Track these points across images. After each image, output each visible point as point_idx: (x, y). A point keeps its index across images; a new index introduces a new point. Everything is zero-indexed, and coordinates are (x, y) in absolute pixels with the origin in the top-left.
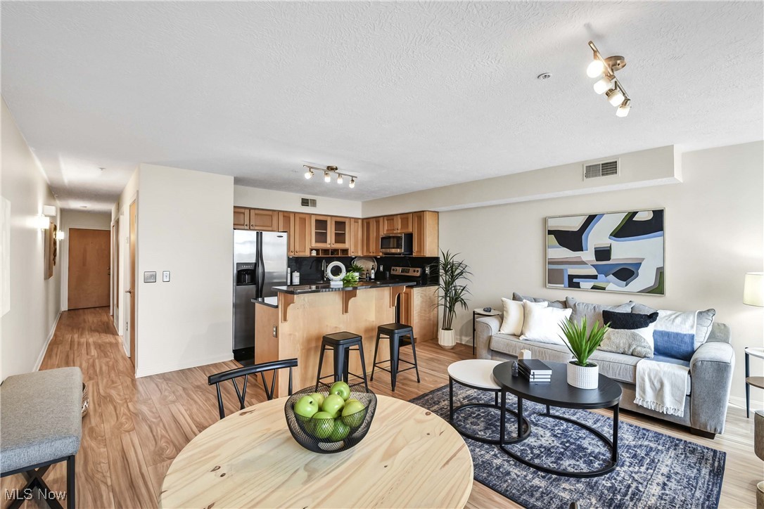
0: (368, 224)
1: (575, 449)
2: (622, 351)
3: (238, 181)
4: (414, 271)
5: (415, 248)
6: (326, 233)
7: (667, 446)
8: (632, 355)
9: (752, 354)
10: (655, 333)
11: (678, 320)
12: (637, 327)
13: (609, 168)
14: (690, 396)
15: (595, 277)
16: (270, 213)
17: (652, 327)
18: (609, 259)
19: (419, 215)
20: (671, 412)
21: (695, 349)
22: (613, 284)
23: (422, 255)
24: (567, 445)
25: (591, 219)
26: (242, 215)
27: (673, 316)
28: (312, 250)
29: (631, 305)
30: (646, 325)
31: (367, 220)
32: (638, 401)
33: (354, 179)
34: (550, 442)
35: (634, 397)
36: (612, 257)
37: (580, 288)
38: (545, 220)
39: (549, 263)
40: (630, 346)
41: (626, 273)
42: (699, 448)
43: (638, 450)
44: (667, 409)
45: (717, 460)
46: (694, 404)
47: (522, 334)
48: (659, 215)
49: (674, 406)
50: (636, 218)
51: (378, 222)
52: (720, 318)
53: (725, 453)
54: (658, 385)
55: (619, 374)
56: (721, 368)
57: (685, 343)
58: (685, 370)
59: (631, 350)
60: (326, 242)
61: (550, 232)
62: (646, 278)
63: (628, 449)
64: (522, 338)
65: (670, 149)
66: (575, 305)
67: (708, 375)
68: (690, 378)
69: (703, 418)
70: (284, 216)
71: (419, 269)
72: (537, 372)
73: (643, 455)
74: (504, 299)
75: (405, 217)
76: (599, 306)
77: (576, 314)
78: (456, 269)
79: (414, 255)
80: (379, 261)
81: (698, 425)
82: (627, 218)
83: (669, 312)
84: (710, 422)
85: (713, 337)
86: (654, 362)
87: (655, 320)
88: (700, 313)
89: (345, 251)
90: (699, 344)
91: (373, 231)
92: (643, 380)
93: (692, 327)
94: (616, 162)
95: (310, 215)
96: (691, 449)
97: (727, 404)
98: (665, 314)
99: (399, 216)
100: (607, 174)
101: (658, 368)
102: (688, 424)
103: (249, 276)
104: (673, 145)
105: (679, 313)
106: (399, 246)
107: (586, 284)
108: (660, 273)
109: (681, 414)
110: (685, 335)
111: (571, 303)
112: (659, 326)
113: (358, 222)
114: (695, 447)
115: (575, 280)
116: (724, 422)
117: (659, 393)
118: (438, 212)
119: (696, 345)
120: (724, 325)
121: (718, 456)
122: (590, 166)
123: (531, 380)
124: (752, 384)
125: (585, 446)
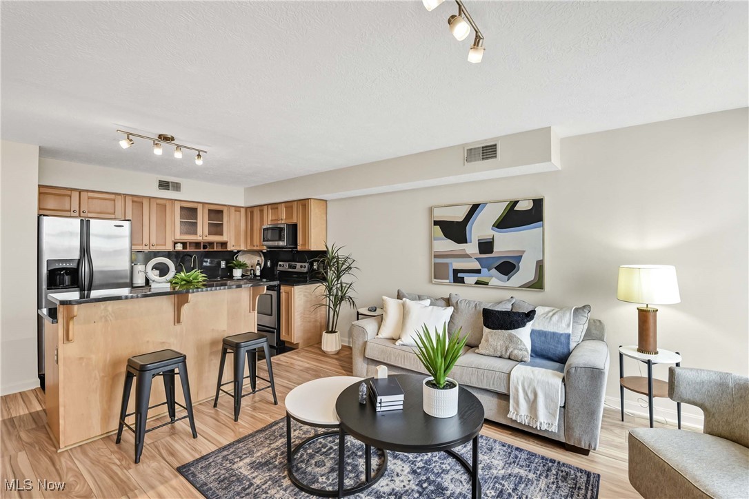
0: (252, 213)
1: (432, 492)
2: (499, 354)
3: (44, 152)
4: (301, 267)
5: (300, 241)
6: (196, 223)
7: (539, 472)
8: (509, 359)
9: (626, 355)
10: (533, 332)
11: (555, 318)
12: (515, 328)
13: (489, 151)
14: (564, 407)
15: (478, 271)
16: (113, 197)
17: (529, 326)
18: (491, 252)
19: (304, 203)
20: (544, 427)
21: (571, 349)
22: (495, 279)
23: (306, 248)
24: (425, 485)
25: (475, 208)
26: (67, 199)
27: (551, 314)
28: (175, 243)
29: (511, 301)
30: (523, 325)
31: (251, 209)
32: (512, 415)
33: (201, 153)
34: (406, 483)
35: (508, 411)
36: (495, 250)
37: (464, 283)
38: (431, 210)
39: (436, 257)
40: (507, 349)
41: (507, 267)
42: (572, 472)
43: (506, 484)
44: (541, 424)
45: (590, 488)
46: (568, 417)
47: (399, 338)
48: (538, 203)
49: (548, 421)
50: (517, 208)
51: (262, 211)
52: (595, 314)
53: (599, 475)
54: (531, 396)
55: (493, 384)
56: (595, 374)
57: (562, 344)
58: (559, 376)
59: (508, 354)
60: (196, 234)
61: (436, 223)
62: (526, 272)
63: (495, 483)
64: (398, 343)
65: (548, 130)
66: (457, 302)
67: (582, 382)
68: (563, 386)
69: (577, 433)
70: (133, 201)
71: (307, 265)
72: (384, 398)
73: (510, 491)
74: (384, 297)
75: (289, 205)
76: (480, 303)
77: (457, 313)
78: (343, 264)
79: (299, 248)
80: (267, 255)
81: (572, 440)
82: (509, 207)
83: (547, 309)
84: (584, 437)
85: (589, 336)
86: (530, 367)
87: (532, 319)
88: (576, 310)
89: (224, 244)
90: (575, 344)
91: (257, 222)
92: (517, 390)
93: (568, 325)
94: (496, 145)
95: (173, 201)
96: (564, 474)
97: (603, 406)
98: (542, 312)
99: (283, 204)
100: (487, 158)
101: (532, 376)
102: (563, 439)
103: (69, 276)
104: (550, 127)
105: (557, 310)
106: (280, 239)
107: (470, 279)
108: (540, 266)
109: (555, 429)
110: (562, 334)
111: (454, 301)
112: (536, 325)
113: (240, 211)
114: (568, 470)
115: (460, 275)
116: (600, 429)
117: (533, 405)
118: (326, 201)
119: (572, 345)
120: (600, 321)
121: (591, 482)
122: (471, 149)
123: (378, 409)
124: (626, 388)
125: (446, 484)
